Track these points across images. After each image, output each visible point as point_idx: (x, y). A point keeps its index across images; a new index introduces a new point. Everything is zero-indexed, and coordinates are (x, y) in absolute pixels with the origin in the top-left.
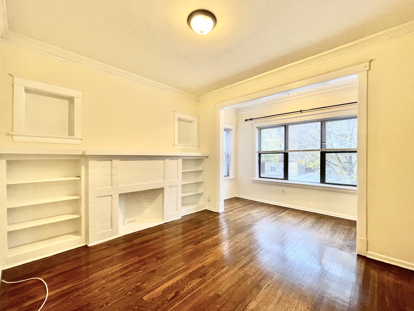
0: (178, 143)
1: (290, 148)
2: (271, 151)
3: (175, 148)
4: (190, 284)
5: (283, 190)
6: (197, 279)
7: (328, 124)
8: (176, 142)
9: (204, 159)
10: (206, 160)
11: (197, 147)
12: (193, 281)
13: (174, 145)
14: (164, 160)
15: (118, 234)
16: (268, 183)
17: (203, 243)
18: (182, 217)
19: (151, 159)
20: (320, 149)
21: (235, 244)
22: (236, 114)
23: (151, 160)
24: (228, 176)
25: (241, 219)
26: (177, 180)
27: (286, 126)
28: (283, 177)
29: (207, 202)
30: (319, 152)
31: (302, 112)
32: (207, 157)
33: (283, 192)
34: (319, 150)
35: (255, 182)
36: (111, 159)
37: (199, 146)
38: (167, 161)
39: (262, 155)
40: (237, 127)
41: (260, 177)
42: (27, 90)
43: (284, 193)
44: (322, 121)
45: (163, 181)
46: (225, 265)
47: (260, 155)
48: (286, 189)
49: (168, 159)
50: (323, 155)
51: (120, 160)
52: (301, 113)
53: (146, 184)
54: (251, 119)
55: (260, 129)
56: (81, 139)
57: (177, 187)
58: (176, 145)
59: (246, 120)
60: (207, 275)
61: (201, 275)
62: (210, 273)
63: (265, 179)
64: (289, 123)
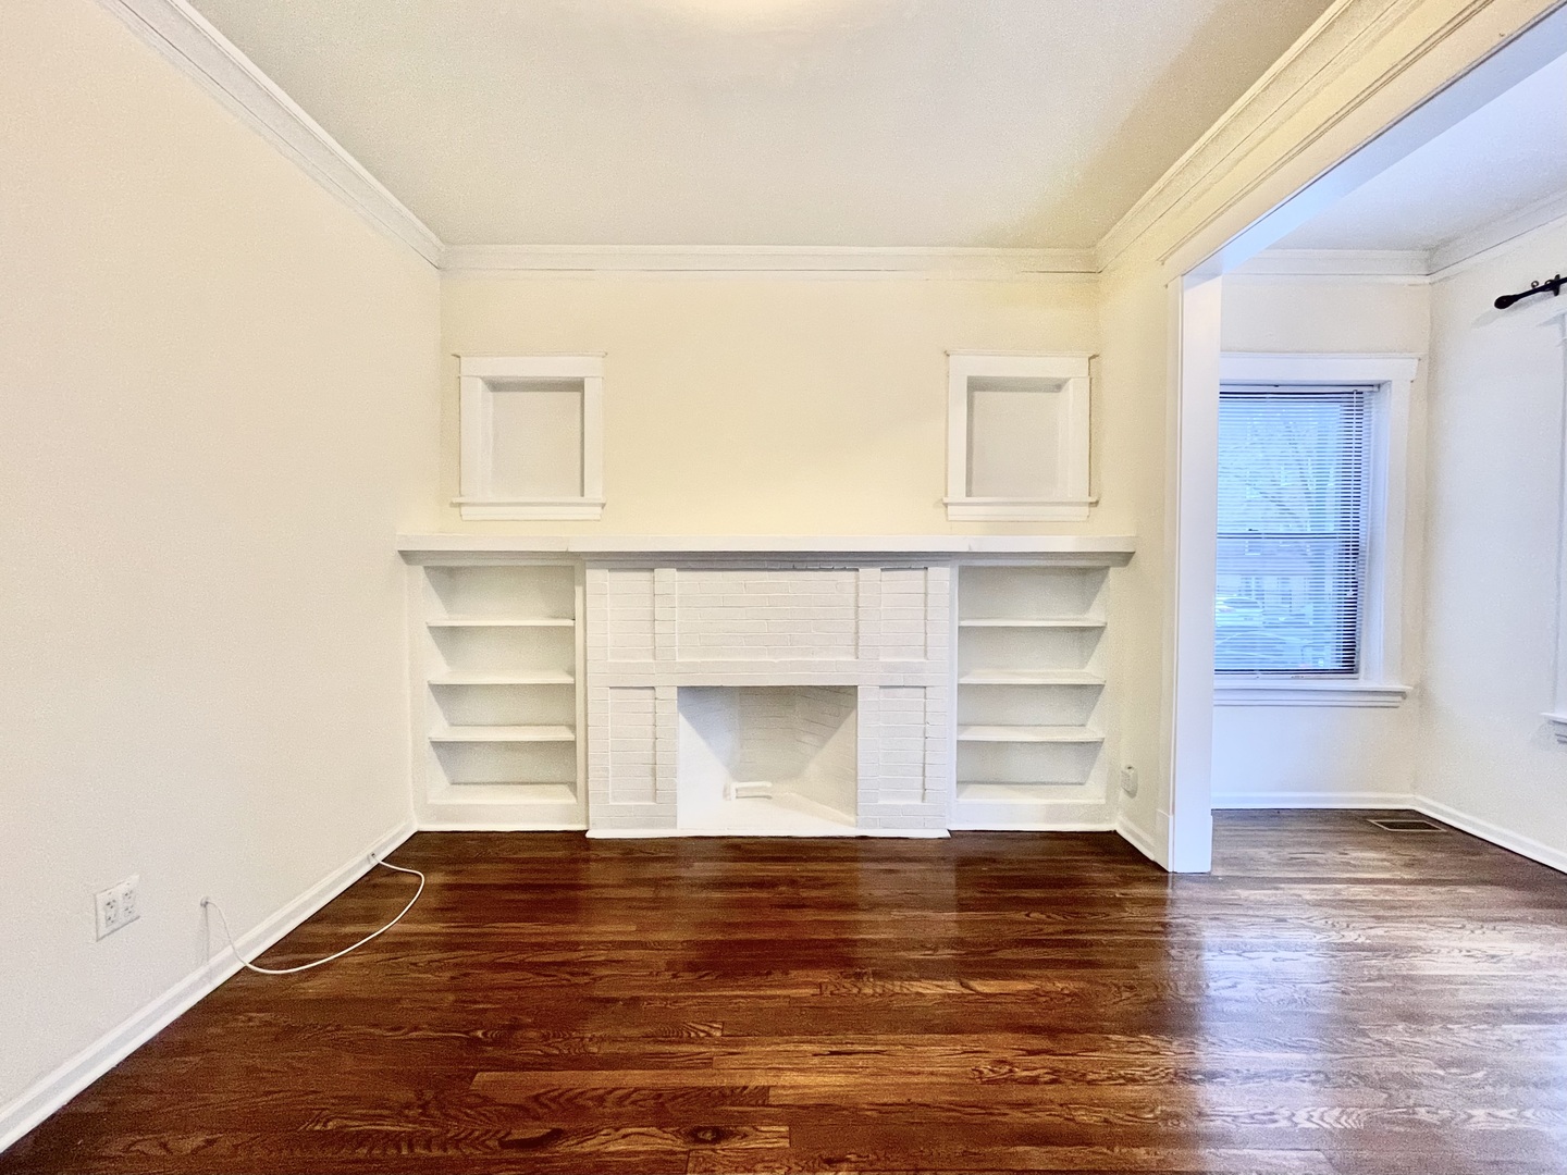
0: (967, 495)
3: (950, 518)
4: (624, 1136)
6: (676, 1134)
8: (957, 491)
9: (1108, 568)
10: (1115, 575)
11: (1087, 509)
12: (653, 1130)
13: (946, 506)
14: (856, 570)
15: (674, 825)
17: (896, 986)
18: (948, 835)
19: (798, 565)
21: (1048, 1078)
22: (1427, 280)
23: (794, 569)
24: (1351, 671)
25: (1282, 954)
26: (920, 660)
29: (1122, 796)
32: (1126, 558)
36: (650, 564)
37: (1097, 503)
40: (1432, 363)
42: (496, 386)
45: (851, 659)
46: (853, 1157)
49: (872, 566)
51: (679, 569)
53: (776, 661)
54: (1553, 285)
56: (603, 506)
58: (952, 504)
59: (1503, 302)
60: (724, 1144)
61: (705, 1129)
62: (743, 1145)
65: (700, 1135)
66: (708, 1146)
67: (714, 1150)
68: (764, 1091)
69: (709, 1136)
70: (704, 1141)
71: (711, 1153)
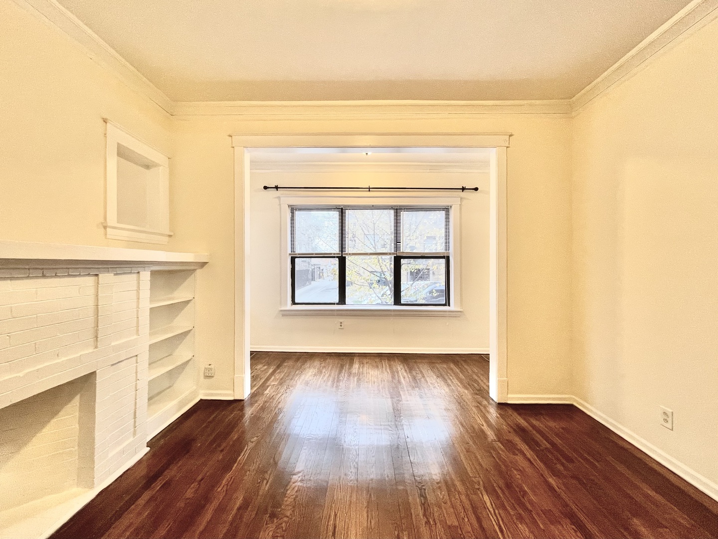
0: (118, 222)
1: (349, 249)
2: (316, 254)
5: (341, 323)
7: (404, 215)
8: (112, 219)
9: (194, 270)
10: (199, 272)
11: (167, 238)
13: (105, 227)
14: (97, 275)
16: (311, 313)
18: (148, 449)
20: (393, 251)
26: (135, 337)
27: (342, 211)
28: (337, 300)
29: (203, 380)
31: (371, 190)
32: (203, 265)
33: (341, 326)
34: (391, 254)
35: (286, 314)
37: (172, 236)
38: (106, 278)
39: (296, 260)
41: (294, 303)
44: (397, 210)
45: (91, 350)
47: (293, 260)
48: (347, 322)
49: (109, 272)
50: (397, 261)
52: (369, 191)
54: (277, 188)
55: (293, 209)
57: (135, 358)
58: (109, 227)
59: (265, 188)
63: (304, 305)
64: (348, 206)
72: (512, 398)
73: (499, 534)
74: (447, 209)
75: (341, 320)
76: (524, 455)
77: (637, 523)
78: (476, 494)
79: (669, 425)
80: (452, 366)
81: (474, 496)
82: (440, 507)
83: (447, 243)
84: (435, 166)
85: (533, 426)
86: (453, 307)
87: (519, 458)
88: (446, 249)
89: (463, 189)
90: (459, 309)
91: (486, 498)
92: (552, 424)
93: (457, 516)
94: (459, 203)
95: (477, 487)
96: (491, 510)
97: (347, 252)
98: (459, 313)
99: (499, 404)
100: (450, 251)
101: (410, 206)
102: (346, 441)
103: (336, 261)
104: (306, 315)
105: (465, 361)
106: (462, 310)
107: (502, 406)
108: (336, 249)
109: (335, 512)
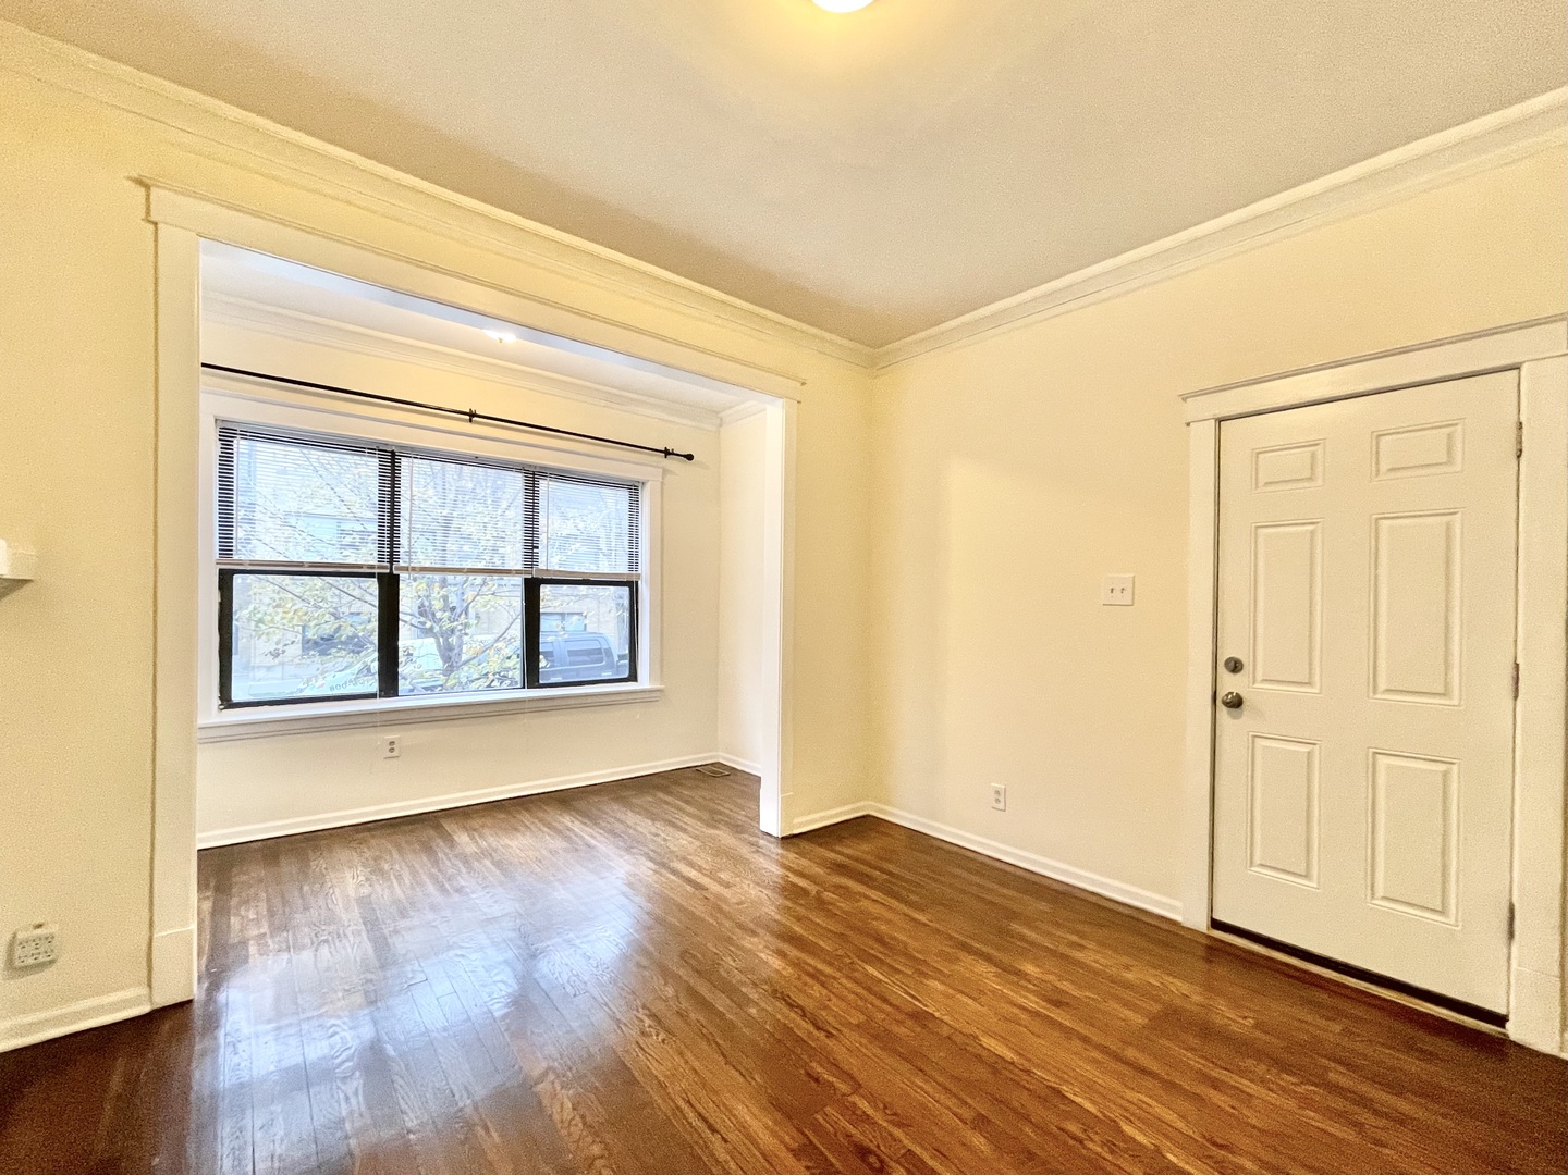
5: (392, 743)
7: (548, 488)
20: (520, 567)
27: (391, 459)
28: (374, 687)
30: (519, 580)
31: (475, 419)
32: (9, 588)
33: (392, 750)
34: (518, 572)
39: (237, 579)
41: (226, 701)
43: (395, 754)
47: (225, 580)
48: (415, 737)
50: (532, 588)
52: (471, 421)
55: (228, 432)
60: (867, 1143)
61: (870, 1165)
62: (853, 1131)
63: (266, 707)
64: (412, 448)
65: (877, 1165)
66: (878, 1152)
67: (878, 1146)
68: (797, 1153)
69: (872, 1159)
70: (878, 1157)
71: (882, 1148)
72: (801, 825)
73: (917, 1003)
74: (634, 488)
75: (391, 737)
76: (867, 897)
77: (1016, 927)
78: (853, 970)
79: (1001, 806)
80: (661, 795)
81: (856, 974)
82: (826, 1007)
83: (633, 555)
84: (617, 395)
85: (849, 857)
86: (645, 681)
87: (865, 903)
88: (631, 569)
89: (667, 453)
90: (657, 686)
91: (870, 969)
92: (866, 847)
93: (857, 1008)
94: (660, 479)
95: (849, 961)
96: (886, 980)
97: (402, 564)
98: (658, 694)
99: (782, 838)
100: (639, 572)
101: (558, 470)
102: (586, 979)
103: (373, 585)
104: (283, 733)
105: (676, 783)
106: (663, 687)
107: (788, 840)
108: (368, 555)
109: (683, 1099)
